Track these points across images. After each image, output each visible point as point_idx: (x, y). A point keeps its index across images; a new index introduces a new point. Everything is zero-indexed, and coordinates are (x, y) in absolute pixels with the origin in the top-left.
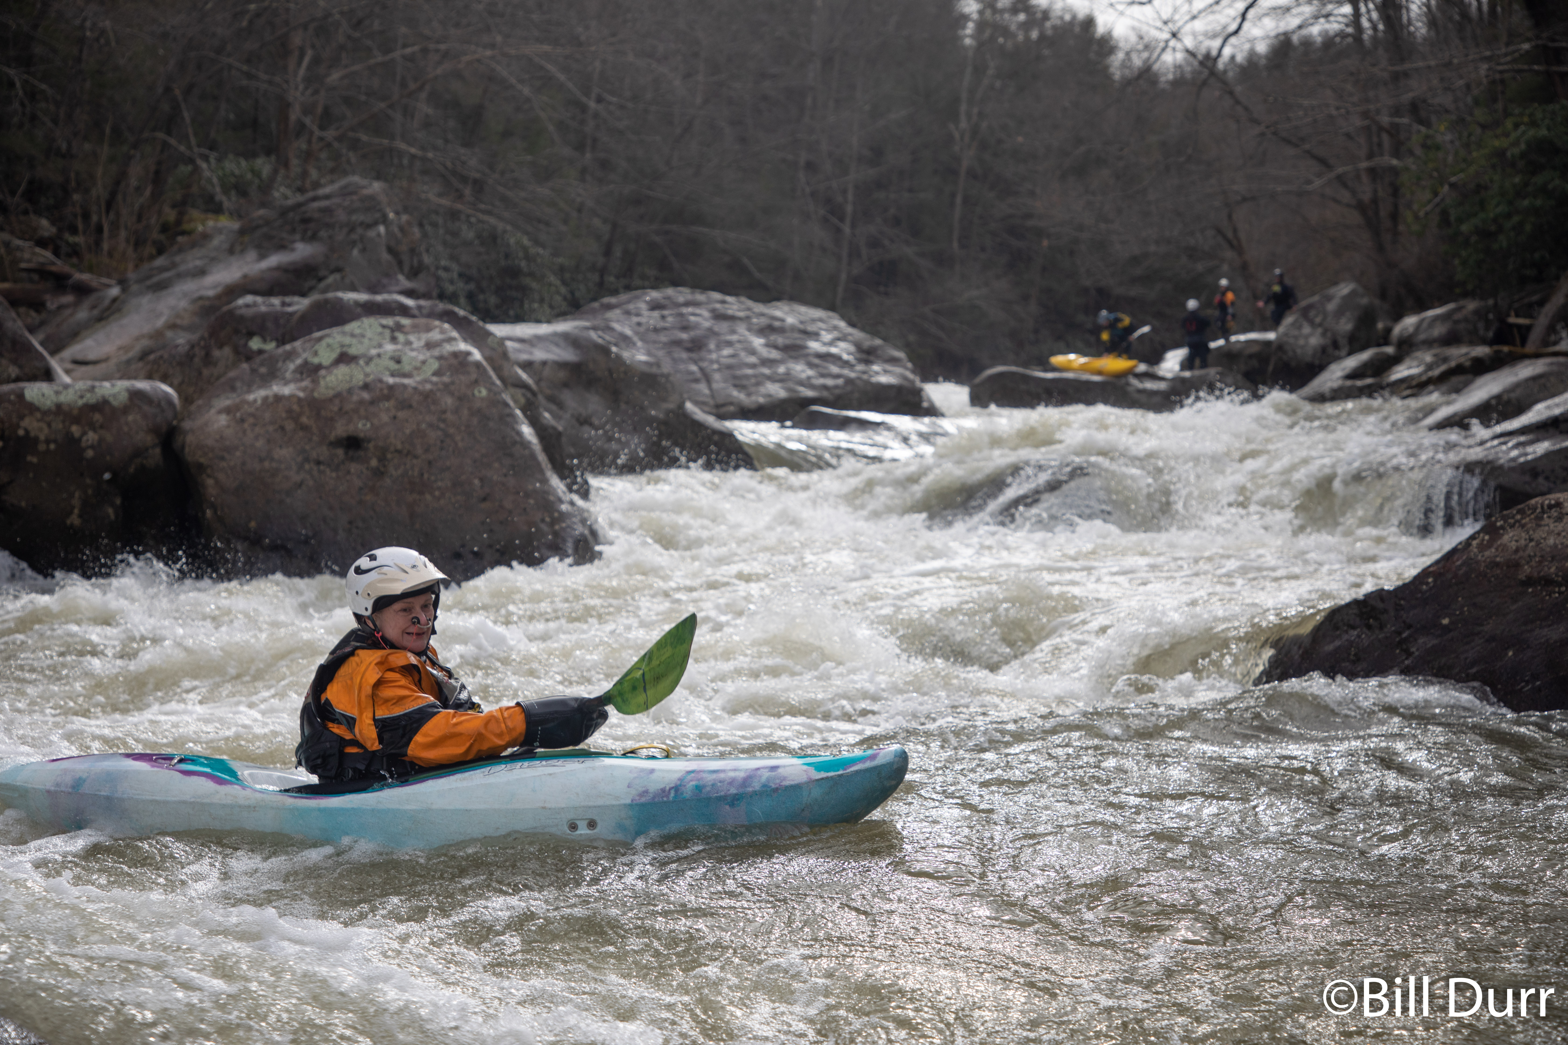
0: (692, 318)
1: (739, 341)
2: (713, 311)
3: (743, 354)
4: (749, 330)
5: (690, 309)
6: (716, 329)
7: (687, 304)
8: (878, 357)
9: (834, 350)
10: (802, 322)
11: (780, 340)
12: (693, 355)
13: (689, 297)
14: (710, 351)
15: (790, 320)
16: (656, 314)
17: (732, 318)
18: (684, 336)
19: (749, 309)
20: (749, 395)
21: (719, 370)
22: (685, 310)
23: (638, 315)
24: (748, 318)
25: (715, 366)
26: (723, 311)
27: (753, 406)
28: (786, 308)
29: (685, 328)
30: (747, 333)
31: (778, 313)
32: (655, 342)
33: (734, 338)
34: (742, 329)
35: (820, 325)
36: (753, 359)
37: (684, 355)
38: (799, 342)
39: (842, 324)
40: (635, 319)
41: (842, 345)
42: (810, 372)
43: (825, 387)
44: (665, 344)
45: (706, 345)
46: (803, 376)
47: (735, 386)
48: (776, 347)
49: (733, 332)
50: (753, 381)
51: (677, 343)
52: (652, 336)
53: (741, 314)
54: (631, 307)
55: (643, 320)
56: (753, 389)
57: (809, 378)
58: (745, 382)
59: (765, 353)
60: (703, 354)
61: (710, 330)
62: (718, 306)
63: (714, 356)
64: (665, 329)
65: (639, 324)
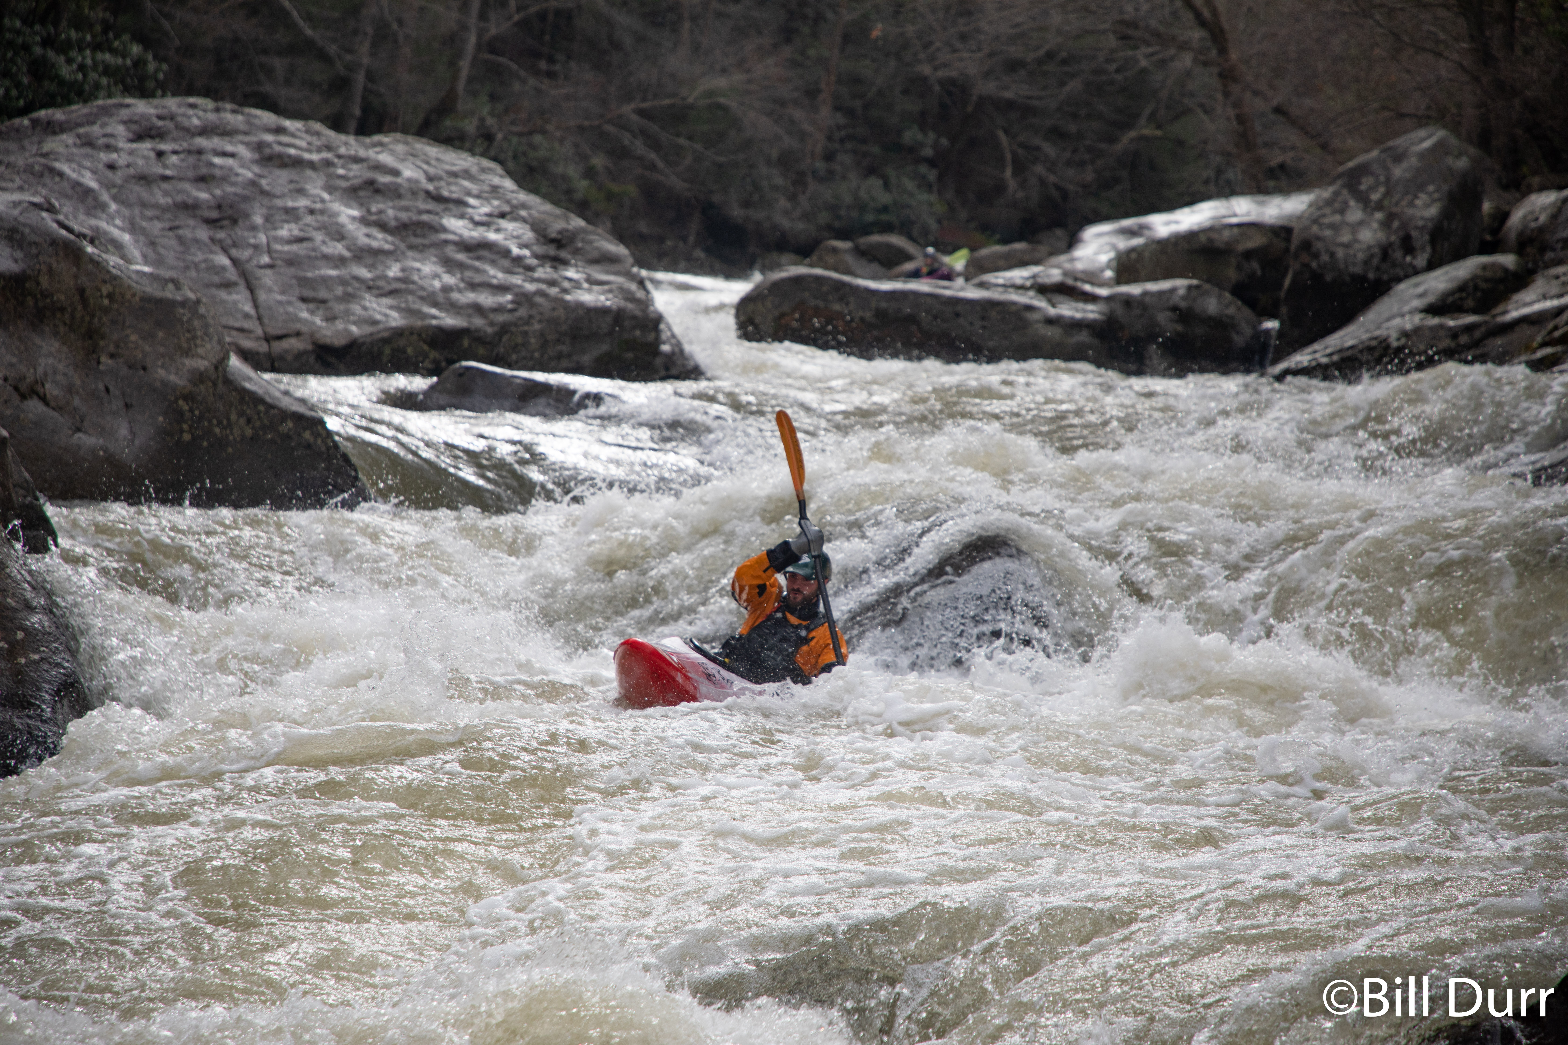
0: (217, 160)
1: (312, 212)
2: (259, 147)
3: (319, 237)
4: (330, 189)
5: (216, 142)
6: (264, 182)
7: (206, 131)
8: (576, 252)
9: (492, 236)
10: (430, 179)
11: (391, 212)
12: (221, 235)
13: (212, 117)
14: (254, 228)
15: (408, 172)
16: (145, 147)
17: (297, 163)
18: (204, 196)
19: (329, 148)
20: (331, 319)
21: (270, 266)
22: (201, 142)
23: (108, 148)
24: (328, 163)
25: (266, 259)
26: (278, 148)
27: (339, 342)
28: (400, 148)
29: (202, 180)
30: (326, 196)
31: (385, 158)
32: (143, 205)
33: (302, 203)
34: (315, 186)
35: (466, 183)
36: (338, 249)
37: (203, 233)
38: (425, 217)
39: (508, 184)
40: (105, 157)
41: (509, 226)
42: (449, 280)
43: (478, 309)
44: (165, 209)
45: (247, 216)
46: (437, 284)
47: (304, 300)
48: (382, 226)
49: (301, 192)
50: (339, 291)
51: (190, 208)
52: (138, 190)
53: (315, 157)
54: (95, 130)
55: (121, 159)
56: (339, 308)
57: (446, 289)
58: (323, 294)
59: (361, 235)
60: (240, 232)
61: (253, 183)
62: (269, 138)
63: (262, 238)
64: (165, 178)
65: (111, 167)
